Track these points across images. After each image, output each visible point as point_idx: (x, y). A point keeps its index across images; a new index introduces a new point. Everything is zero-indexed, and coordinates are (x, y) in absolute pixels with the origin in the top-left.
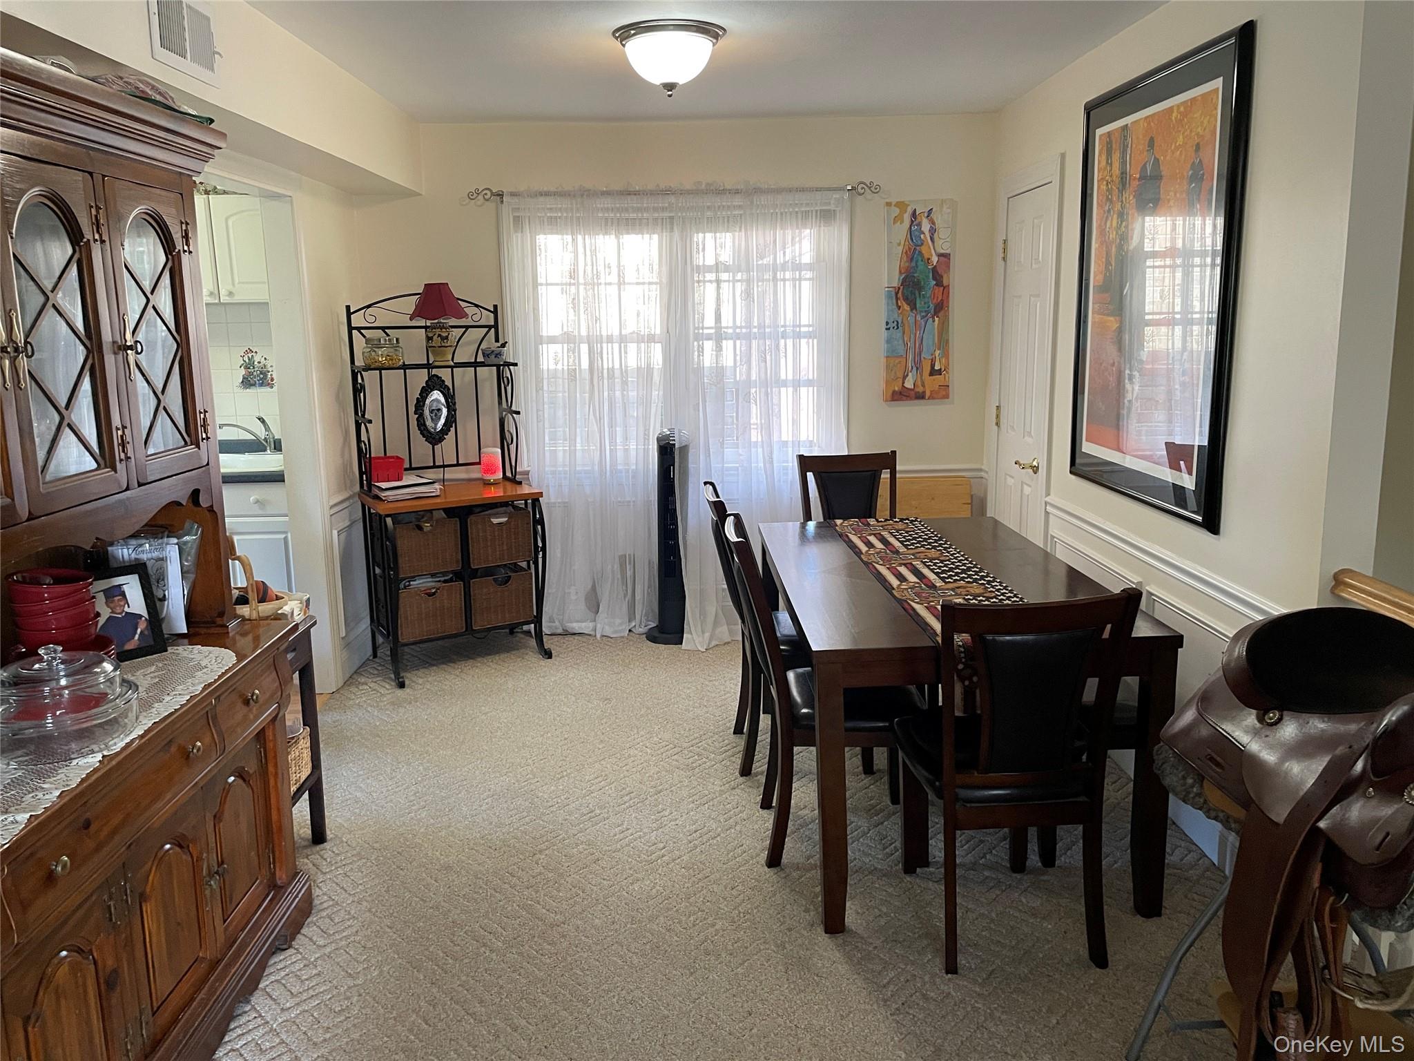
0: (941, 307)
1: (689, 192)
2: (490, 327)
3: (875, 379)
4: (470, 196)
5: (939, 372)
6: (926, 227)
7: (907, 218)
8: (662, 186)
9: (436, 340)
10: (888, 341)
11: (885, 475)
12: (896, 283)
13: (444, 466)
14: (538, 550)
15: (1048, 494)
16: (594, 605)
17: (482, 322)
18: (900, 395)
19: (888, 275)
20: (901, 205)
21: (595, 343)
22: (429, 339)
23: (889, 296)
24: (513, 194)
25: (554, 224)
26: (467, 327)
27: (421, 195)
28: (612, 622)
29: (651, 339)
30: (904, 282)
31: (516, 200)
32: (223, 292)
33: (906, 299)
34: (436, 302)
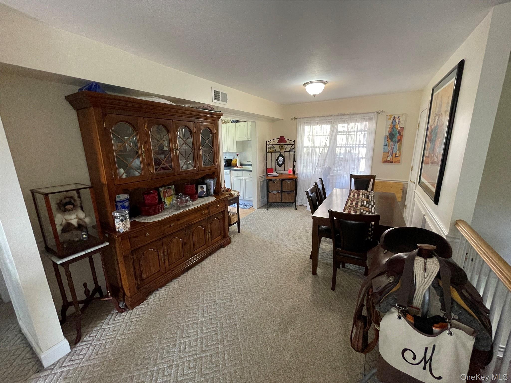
0: (400, 141)
1: (336, 116)
2: (293, 145)
3: (380, 157)
4: (292, 119)
5: (398, 157)
6: (397, 121)
7: (392, 119)
8: (330, 115)
10: (384, 149)
11: (372, 180)
12: (387, 134)
13: (282, 171)
15: (416, 189)
17: (292, 144)
18: (386, 162)
19: (386, 133)
20: (391, 116)
21: (313, 148)
22: (280, 147)
23: (385, 138)
24: (300, 118)
25: (307, 124)
26: (288, 145)
27: (282, 120)
29: (326, 146)
30: (390, 135)
31: (300, 119)
32: (249, 139)
33: (390, 138)
34: (282, 140)
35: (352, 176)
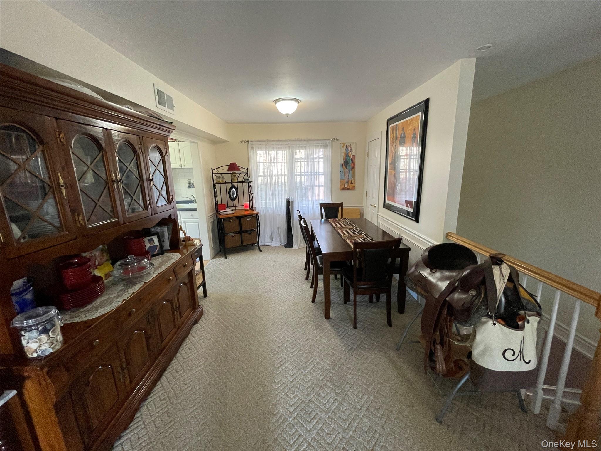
0: (353, 168)
1: (293, 141)
2: (246, 173)
3: (338, 185)
4: (242, 142)
5: (353, 183)
6: (349, 149)
7: (345, 147)
8: (287, 139)
9: (233, 177)
10: (341, 176)
11: (340, 208)
12: (343, 162)
13: (236, 206)
14: (258, 226)
15: (378, 212)
16: (272, 239)
17: (244, 172)
18: (344, 189)
19: (341, 160)
20: (344, 144)
21: (271, 176)
22: (231, 176)
23: (341, 165)
24: (251, 141)
25: (261, 148)
26: (241, 173)
27: (229, 142)
28: (276, 243)
29: (285, 175)
30: (344, 162)
31: (252, 142)
33: (345, 166)
34: (233, 167)
35: (322, 205)
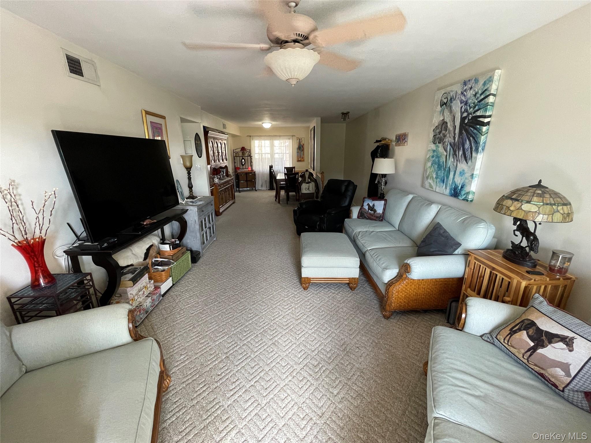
0: (303, 150)
1: (273, 136)
2: (249, 152)
3: (296, 159)
4: (247, 136)
5: (303, 158)
6: (301, 140)
8: (269, 135)
9: (243, 153)
10: (297, 154)
11: (294, 169)
12: (298, 147)
13: (244, 168)
14: (255, 178)
16: (262, 186)
18: (298, 161)
19: (296, 146)
20: (298, 138)
21: (262, 154)
23: (297, 149)
25: (256, 139)
26: (247, 152)
27: (241, 136)
28: (264, 188)
29: (269, 154)
31: (252, 137)
33: (299, 149)
34: (243, 149)
35: (285, 168)
